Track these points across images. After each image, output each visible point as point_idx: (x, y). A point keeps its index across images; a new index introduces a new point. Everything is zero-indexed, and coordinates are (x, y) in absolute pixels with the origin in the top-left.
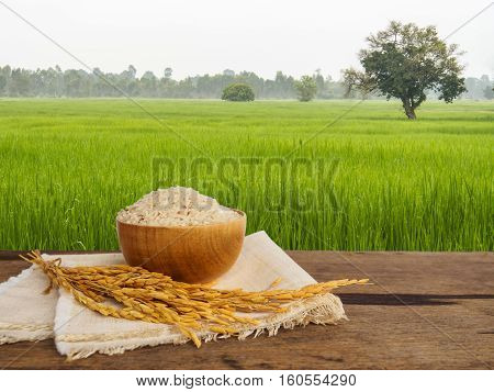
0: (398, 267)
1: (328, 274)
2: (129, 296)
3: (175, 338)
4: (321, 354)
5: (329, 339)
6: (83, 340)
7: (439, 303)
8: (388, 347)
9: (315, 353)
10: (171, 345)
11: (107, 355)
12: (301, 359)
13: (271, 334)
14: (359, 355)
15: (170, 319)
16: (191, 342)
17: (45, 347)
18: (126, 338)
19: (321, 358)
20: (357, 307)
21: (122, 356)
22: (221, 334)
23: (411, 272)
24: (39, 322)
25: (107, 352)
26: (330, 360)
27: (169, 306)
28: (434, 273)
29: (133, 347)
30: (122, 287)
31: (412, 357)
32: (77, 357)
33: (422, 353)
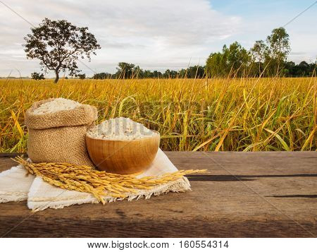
0: (228, 160)
1: (187, 164)
2: (67, 178)
3: (93, 200)
4: (172, 209)
5: (179, 200)
6: (43, 201)
7: (247, 180)
8: (210, 205)
9: (168, 208)
10: (90, 203)
11: (54, 209)
12: (160, 211)
13: (146, 198)
14: (193, 209)
15: (89, 190)
16: (101, 203)
17: (22, 205)
18: (67, 199)
19: (172, 210)
20: (199, 182)
21: (62, 209)
22: (118, 198)
23: (235, 163)
24: (21, 191)
25: (54, 207)
26: (176, 211)
27: (88, 183)
28: (248, 163)
29: (68, 205)
30: (63, 173)
31: (222, 210)
32: (37, 210)
33: (229, 208)
